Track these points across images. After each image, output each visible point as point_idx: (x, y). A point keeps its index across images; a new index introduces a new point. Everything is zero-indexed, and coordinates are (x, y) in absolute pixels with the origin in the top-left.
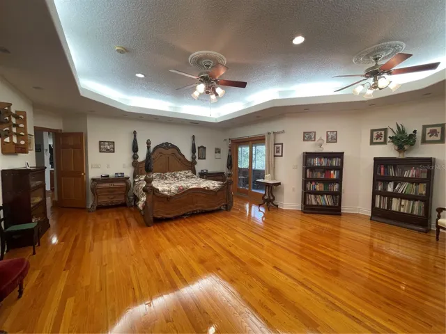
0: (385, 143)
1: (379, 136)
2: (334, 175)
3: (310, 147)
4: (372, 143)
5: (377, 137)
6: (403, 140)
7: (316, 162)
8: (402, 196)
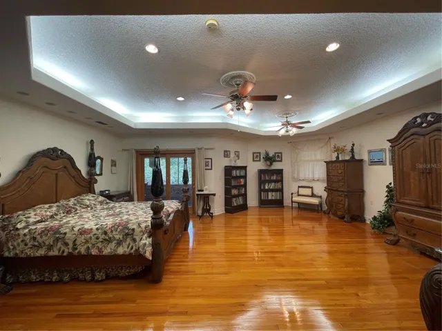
0: (260, 160)
1: (257, 157)
2: (242, 181)
3: (227, 162)
4: (254, 161)
5: (256, 157)
6: (269, 159)
7: (234, 173)
8: (272, 190)
